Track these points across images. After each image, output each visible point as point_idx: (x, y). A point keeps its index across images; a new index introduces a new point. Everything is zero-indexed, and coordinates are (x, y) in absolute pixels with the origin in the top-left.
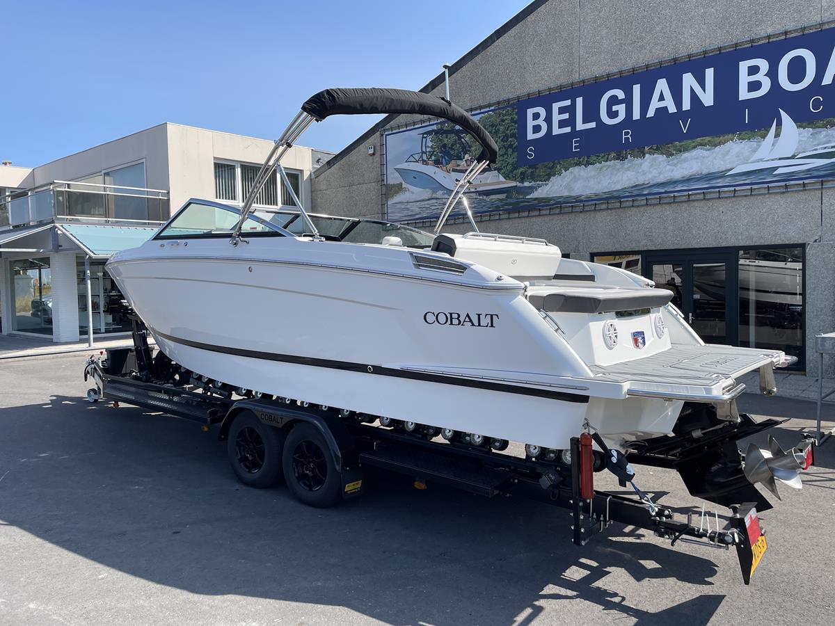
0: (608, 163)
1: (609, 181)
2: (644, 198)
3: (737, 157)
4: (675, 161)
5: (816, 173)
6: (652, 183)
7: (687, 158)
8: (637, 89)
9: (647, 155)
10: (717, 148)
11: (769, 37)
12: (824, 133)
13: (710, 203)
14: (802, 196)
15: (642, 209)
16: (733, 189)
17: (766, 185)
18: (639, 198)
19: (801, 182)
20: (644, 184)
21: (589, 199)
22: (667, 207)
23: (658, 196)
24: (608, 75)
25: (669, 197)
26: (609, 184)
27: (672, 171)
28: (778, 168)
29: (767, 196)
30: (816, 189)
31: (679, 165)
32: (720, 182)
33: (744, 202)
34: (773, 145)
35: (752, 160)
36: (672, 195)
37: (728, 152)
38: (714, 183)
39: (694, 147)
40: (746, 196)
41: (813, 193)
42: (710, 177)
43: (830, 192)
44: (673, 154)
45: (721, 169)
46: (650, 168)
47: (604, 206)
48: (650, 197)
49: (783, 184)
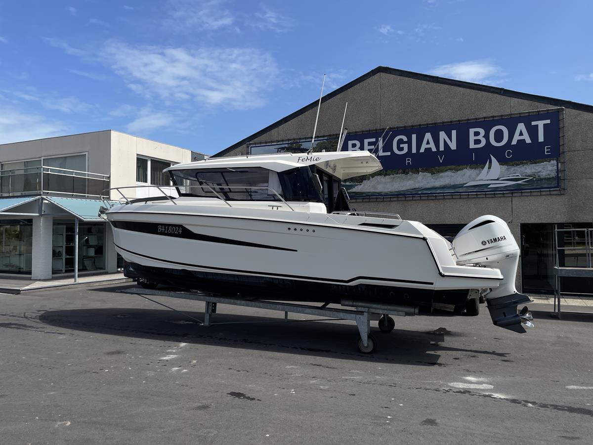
0: (398, 175)
1: (399, 185)
2: (419, 196)
3: (470, 177)
4: (436, 177)
5: (509, 188)
6: (423, 188)
7: (442, 176)
8: (414, 137)
9: (420, 173)
10: (459, 172)
11: (484, 118)
12: (513, 169)
13: (455, 201)
14: (503, 199)
15: (417, 201)
16: (467, 194)
17: (484, 193)
18: (417, 196)
19: (502, 192)
20: (419, 188)
21: (386, 194)
22: (431, 201)
23: (427, 195)
24: (398, 128)
25: (434, 196)
26: (398, 186)
27: (435, 182)
28: (490, 184)
29: (485, 198)
30: (510, 197)
31: (438, 179)
32: (461, 190)
33: (473, 201)
34: (488, 172)
35: (477, 179)
36: (435, 195)
37: (464, 174)
38: (457, 190)
39: (446, 171)
40: (474, 198)
41: (508, 198)
42: (455, 187)
43: (516, 198)
44: (434, 174)
45: (461, 183)
46: (422, 180)
47: (395, 199)
48: (421, 195)
49: (493, 193)
